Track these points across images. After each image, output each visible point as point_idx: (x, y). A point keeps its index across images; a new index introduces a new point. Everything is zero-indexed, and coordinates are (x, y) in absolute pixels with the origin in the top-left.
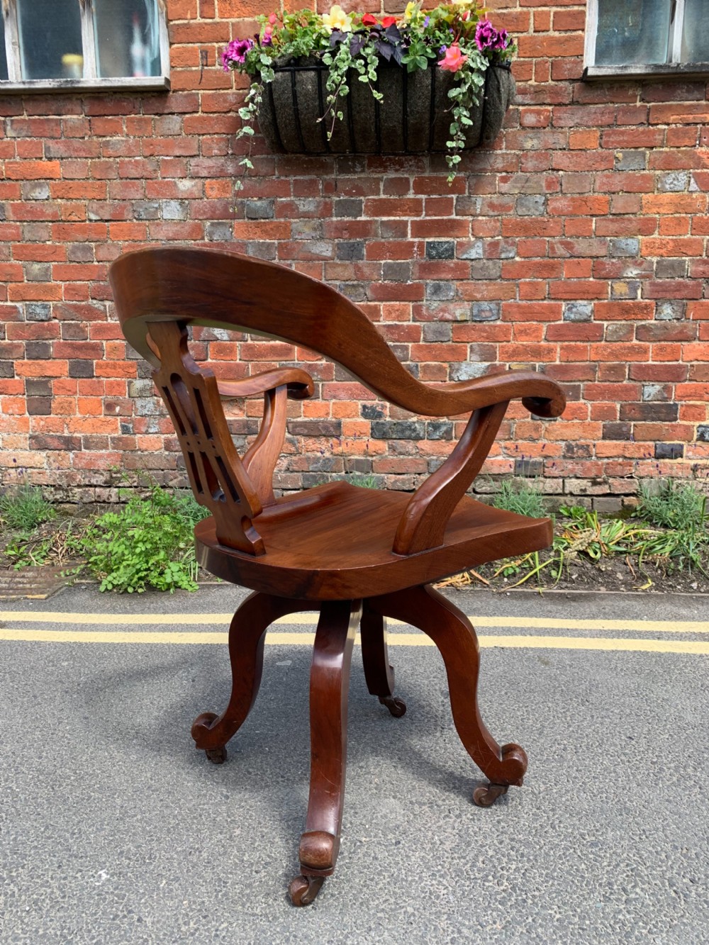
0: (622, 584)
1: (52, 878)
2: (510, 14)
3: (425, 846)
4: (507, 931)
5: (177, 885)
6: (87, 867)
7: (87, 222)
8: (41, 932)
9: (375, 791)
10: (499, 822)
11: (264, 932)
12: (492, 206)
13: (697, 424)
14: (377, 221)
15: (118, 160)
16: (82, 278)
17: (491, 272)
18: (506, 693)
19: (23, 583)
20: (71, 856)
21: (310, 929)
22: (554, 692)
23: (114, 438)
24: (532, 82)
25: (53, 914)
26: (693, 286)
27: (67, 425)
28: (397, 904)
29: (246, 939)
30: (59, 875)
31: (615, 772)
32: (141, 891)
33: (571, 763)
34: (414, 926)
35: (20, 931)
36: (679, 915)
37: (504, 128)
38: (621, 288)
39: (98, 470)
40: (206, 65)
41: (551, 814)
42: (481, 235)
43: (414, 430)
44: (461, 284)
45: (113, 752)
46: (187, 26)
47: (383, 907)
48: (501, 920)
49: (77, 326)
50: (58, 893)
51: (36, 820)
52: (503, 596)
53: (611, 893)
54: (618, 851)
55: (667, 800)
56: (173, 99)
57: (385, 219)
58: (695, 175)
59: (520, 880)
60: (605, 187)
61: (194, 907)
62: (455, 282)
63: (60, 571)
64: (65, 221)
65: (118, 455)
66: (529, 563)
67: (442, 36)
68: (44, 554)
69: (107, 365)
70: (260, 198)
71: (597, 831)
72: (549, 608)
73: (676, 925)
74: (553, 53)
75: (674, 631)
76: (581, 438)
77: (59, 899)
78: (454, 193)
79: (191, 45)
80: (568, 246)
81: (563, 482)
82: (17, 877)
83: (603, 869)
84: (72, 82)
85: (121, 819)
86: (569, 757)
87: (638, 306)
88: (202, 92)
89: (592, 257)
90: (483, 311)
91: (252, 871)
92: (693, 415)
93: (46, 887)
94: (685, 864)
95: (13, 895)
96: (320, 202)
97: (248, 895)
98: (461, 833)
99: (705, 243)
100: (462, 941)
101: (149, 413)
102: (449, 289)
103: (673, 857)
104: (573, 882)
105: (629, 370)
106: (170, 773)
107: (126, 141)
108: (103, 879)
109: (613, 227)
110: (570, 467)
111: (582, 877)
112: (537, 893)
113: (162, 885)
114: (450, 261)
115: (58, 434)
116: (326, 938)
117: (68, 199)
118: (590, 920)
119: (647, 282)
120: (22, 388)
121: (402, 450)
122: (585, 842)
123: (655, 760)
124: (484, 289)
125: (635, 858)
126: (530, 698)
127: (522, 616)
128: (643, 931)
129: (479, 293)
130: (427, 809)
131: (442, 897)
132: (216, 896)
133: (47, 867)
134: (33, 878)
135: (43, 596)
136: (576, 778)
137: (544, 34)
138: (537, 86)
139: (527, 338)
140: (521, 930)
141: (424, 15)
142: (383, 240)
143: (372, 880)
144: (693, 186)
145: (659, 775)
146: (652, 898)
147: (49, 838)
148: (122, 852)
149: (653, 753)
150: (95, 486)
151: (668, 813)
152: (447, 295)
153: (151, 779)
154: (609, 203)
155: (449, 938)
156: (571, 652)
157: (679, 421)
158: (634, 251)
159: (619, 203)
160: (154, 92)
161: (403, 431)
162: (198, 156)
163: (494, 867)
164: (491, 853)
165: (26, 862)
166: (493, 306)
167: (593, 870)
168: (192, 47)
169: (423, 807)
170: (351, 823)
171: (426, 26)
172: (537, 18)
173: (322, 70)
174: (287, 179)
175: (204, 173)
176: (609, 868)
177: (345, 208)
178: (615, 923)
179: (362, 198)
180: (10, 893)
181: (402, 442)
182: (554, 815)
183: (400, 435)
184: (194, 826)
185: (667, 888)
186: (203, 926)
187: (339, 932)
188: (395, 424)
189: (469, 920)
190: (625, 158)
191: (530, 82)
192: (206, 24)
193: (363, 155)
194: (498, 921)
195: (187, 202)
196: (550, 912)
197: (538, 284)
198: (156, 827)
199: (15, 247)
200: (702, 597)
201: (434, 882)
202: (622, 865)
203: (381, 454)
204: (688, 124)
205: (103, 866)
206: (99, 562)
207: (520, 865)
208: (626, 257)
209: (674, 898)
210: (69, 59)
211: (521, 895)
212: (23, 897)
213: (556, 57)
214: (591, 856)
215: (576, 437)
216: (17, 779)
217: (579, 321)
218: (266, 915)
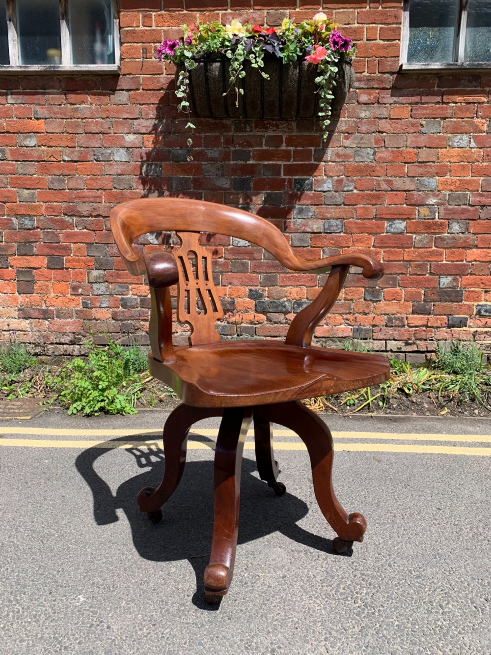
0: (428, 410)
1: (45, 600)
2: (350, 28)
3: (303, 578)
4: (362, 633)
5: (133, 604)
6: (69, 593)
7: (62, 162)
8: (39, 636)
9: (267, 543)
10: (353, 563)
11: (196, 634)
12: (338, 155)
13: (476, 304)
14: (260, 164)
15: (84, 120)
16: (58, 200)
17: (337, 200)
18: (353, 481)
19: (13, 409)
20: (58, 586)
21: (227, 632)
22: (386, 480)
23: (78, 310)
24: (366, 74)
25: (47, 624)
26: (473, 211)
27: (45, 301)
28: (286, 616)
29: (183, 639)
30: (50, 598)
31: (430, 531)
32: (108, 609)
33: (400, 525)
34: (299, 630)
35: (24, 636)
36: (479, 622)
37: (347, 104)
38: (424, 211)
39: (66, 332)
40: (146, 58)
41: (388, 557)
42: (331, 174)
43: (285, 307)
44: (317, 208)
45: (83, 518)
46: (134, 32)
47: (277, 618)
48: (358, 626)
49: (53, 233)
50: (50, 610)
51: (32, 563)
52: (347, 418)
53: (432, 608)
54: (435, 581)
55: (466, 549)
56: (123, 80)
57: (266, 163)
58: (474, 137)
59: (370, 600)
60: (414, 143)
61: (146, 618)
62: (313, 206)
63: (39, 401)
64: (46, 161)
65: (80, 322)
66: (364, 397)
67: (306, 40)
68: (27, 389)
69: (74, 260)
70: (181, 148)
71: (420, 568)
72: (379, 426)
73: (477, 628)
74: (380, 55)
75: (464, 441)
76: (398, 312)
77: (51, 614)
78: (313, 146)
79: (135, 44)
80: (389, 182)
81: (386, 343)
82: (21, 599)
83: (426, 593)
84: (54, 67)
85: (92, 562)
86: (398, 521)
87: (436, 224)
88: (143, 76)
89: (405, 191)
90: (332, 226)
91: (184, 595)
92: (474, 298)
93: (41, 606)
94: (481, 590)
95: (18, 612)
96: (222, 151)
97: (183, 611)
98: (328, 570)
99: (480, 182)
100: (332, 639)
101: (102, 293)
102: (309, 211)
103: (472, 585)
104: (406, 601)
105: (430, 267)
106: (124, 532)
107: (90, 108)
108: (81, 600)
109: (420, 170)
110: (391, 332)
111: (412, 598)
112: (381, 608)
113: (123, 604)
114: (310, 192)
115: (38, 307)
116: (239, 638)
117: (49, 147)
118: (418, 625)
119: (442, 208)
120: (14, 275)
121: (276, 320)
122: (412, 576)
123: (456, 523)
124: (332, 211)
125: (447, 585)
126: (369, 483)
127: (361, 431)
128: (455, 632)
129: (329, 214)
130: (303, 555)
131: (317, 611)
132: (161, 612)
133: (41, 593)
134: (32, 601)
135: (28, 418)
136: (403, 534)
137: (374, 41)
138: (368, 76)
139: (361, 245)
140: (372, 632)
141: (294, 27)
142: (264, 177)
143: (268, 600)
144: (473, 144)
145: (460, 533)
146: (460, 611)
147: (42, 574)
148: (93, 584)
149: (455, 519)
150: (63, 344)
151: (467, 557)
152: (308, 215)
153: (111, 536)
154: (417, 154)
155: (323, 637)
156: (395, 454)
157: (464, 302)
158: (434, 187)
159: (424, 154)
160: (110, 75)
161: (277, 307)
162: (139, 118)
163: (352, 591)
164: (349, 583)
165: (26, 590)
166: (338, 222)
167: (419, 594)
168: (137, 46)
169: (300, 554)
170: (252, 564)
171: (295, 34)
172: (369, 31)
173: (225, 62)
174: (200, 135)
175: (144, 131)
176: (430, 592)
177: (239, 155)
178: (436, 627)
179: (251, 149)
180: (16, 610)
181: (276, 314)
182: (390, 558)
183: (275, 310)
184: (143, 566)
185: (470, 605)
186: (153, 631)
187: (247, 634)
188: (271, 302)
189: (336, 626)
190: (427, 124)
191: (363, 74)
192: (146, 30)
193: (251, 119)
194: (356, 627)
195: (131, 150)
196: (391, 620)
197: (368, 208)
198: (116, 567)
199: (11, 178)
200: (482, 419)
201: (311, 602)
202: (438, 590)
203: (261, 323)
204: (469, 103)
205: (81, 592)
206: (67, 395)
207: (369, 590)
208: (428, 191)
209: (475, 611)
210: (52, 52)
211: (371, 610)
212: (26, 613)
213: (381, 57)
214: (417, 584)
215: (395, 312)
216: (17, 536)
217: (397, 233)
218: (196, 624)
